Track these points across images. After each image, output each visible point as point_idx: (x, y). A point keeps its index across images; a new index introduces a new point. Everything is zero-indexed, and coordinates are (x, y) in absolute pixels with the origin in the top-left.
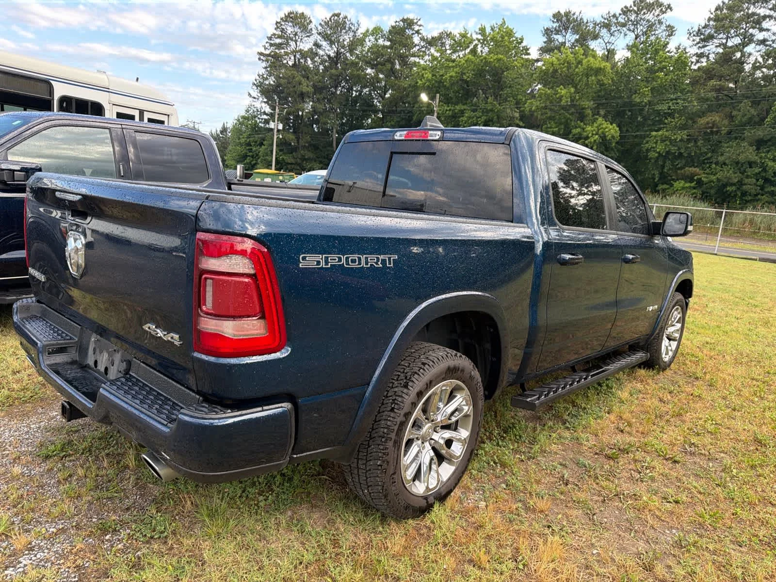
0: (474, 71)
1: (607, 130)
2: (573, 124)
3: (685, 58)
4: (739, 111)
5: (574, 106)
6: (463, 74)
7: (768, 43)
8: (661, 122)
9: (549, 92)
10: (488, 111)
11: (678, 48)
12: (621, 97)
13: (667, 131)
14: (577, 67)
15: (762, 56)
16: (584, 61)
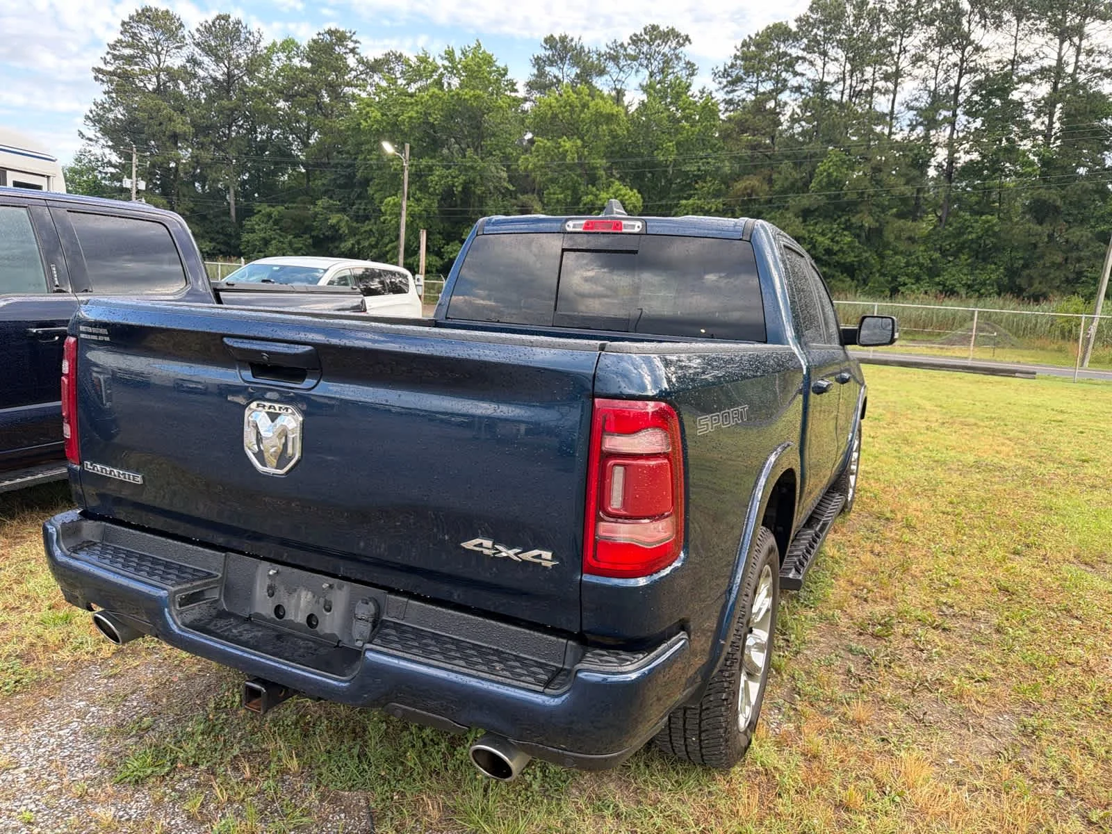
0: (442, 110)
1: (627, 197)
2: (582, 188)
3: (713, 105)
4: (780, 173)
5: (581, 165)
6: (427, 114)
7: (803, 91)
8: (690, 186)
9: (549, 144)
10: (467, 169)
11: (702, 92)
12: (640, 155)
13: (699, 199)
14: (582, 111)
15: (799, 107)
16: (591, 104)
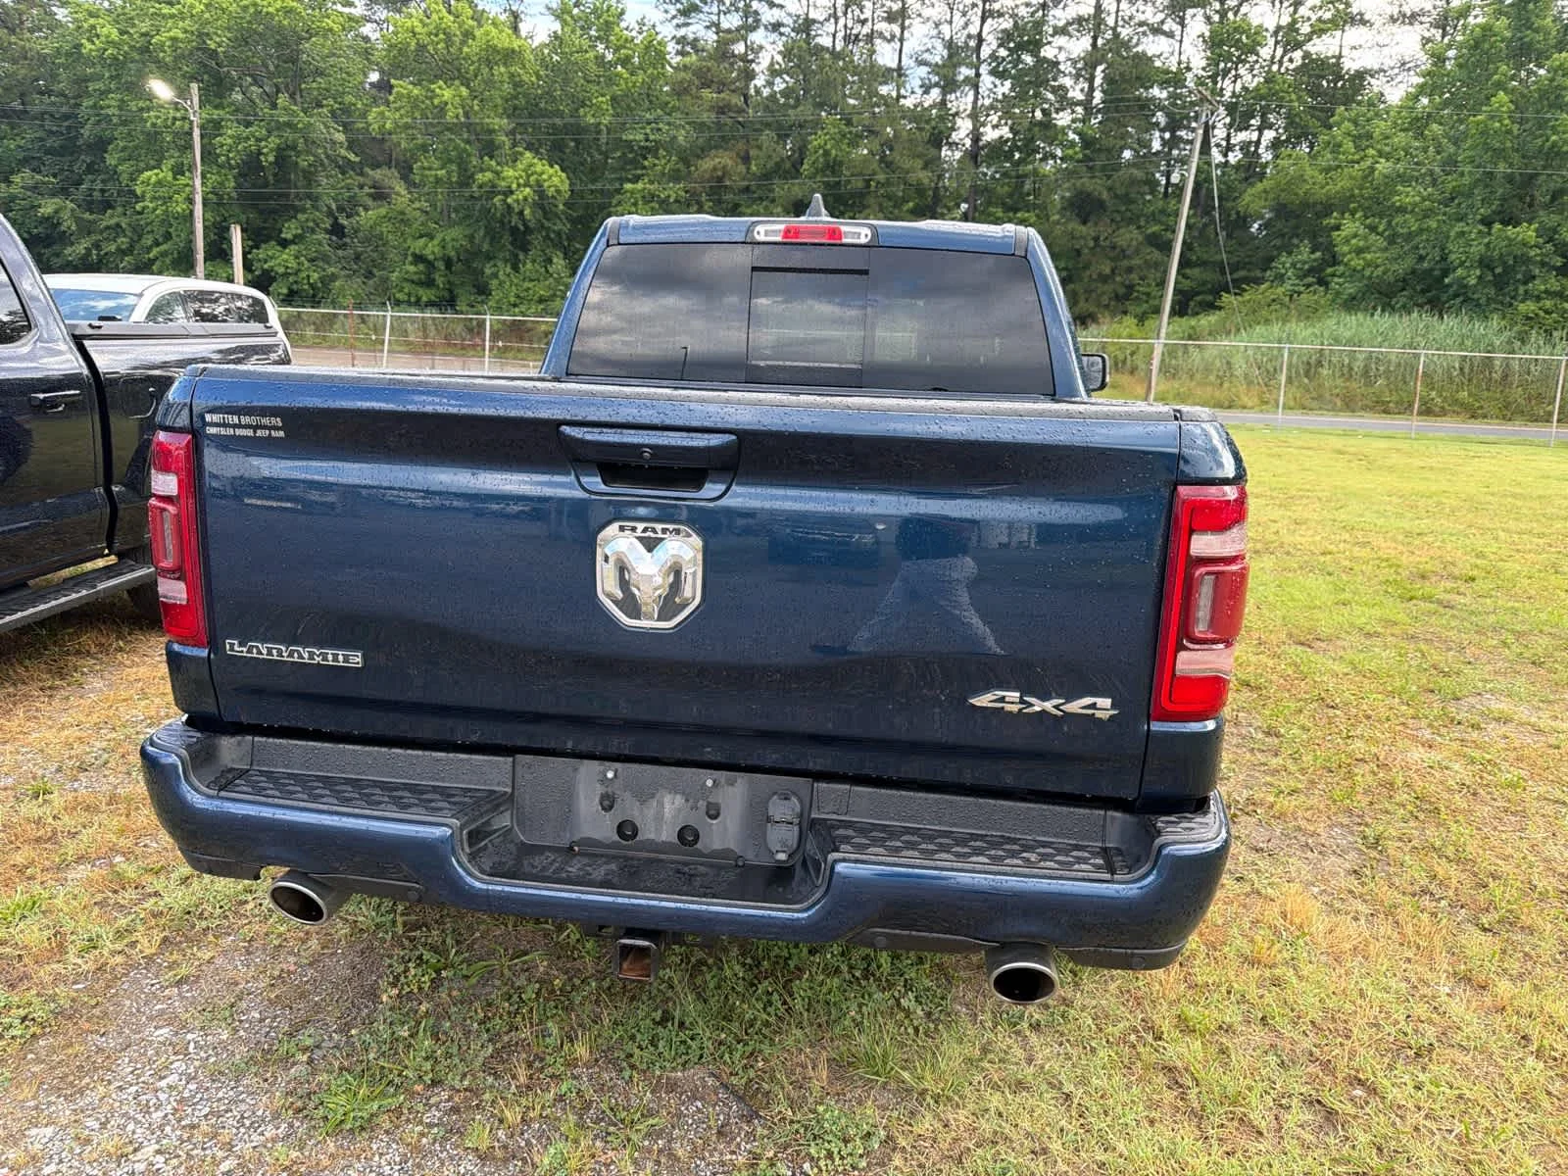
0: (229, 29)
1: (545, 177)
2: (474, 161)
3: (659, 43)
4: (760, 148)
5: (469, 126)
6: (202, 36)
7: (782, 30)
8: (635, 163)
9: (416, 92)
10: (280, 126)
11: (641, 23)
12: (559, 114)
13: (651, 182)
14: (463, 43)
15: (780, 52)
16: (478, 33)
